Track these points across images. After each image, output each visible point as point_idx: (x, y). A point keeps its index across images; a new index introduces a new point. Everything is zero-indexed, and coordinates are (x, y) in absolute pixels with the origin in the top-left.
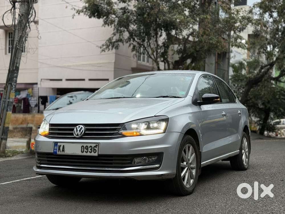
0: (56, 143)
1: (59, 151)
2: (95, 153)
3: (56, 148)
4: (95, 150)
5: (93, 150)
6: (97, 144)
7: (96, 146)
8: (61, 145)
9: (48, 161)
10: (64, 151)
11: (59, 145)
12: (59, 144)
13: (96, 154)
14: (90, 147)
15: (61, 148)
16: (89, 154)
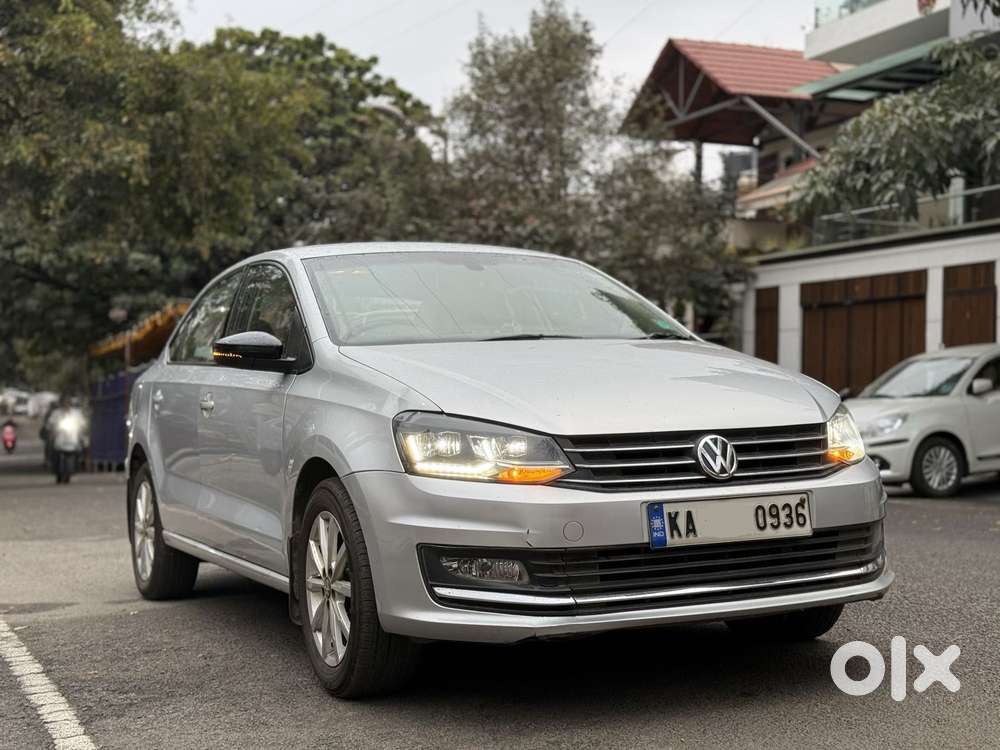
0: (655, 509)
1: (675, 533)
2: (802, 525)
3: (657, 523)
4: (802, 515)
5: (794, 515)
6: (805, 496)
7: (801, 504)
8: (677, 514)
9: (604, 578)
10: (695, 532)
11: (670, 514)
12: (667, 509)
13: (806, 531)
14: (784, 508)
15: (682, 522)
16: (783, 532)
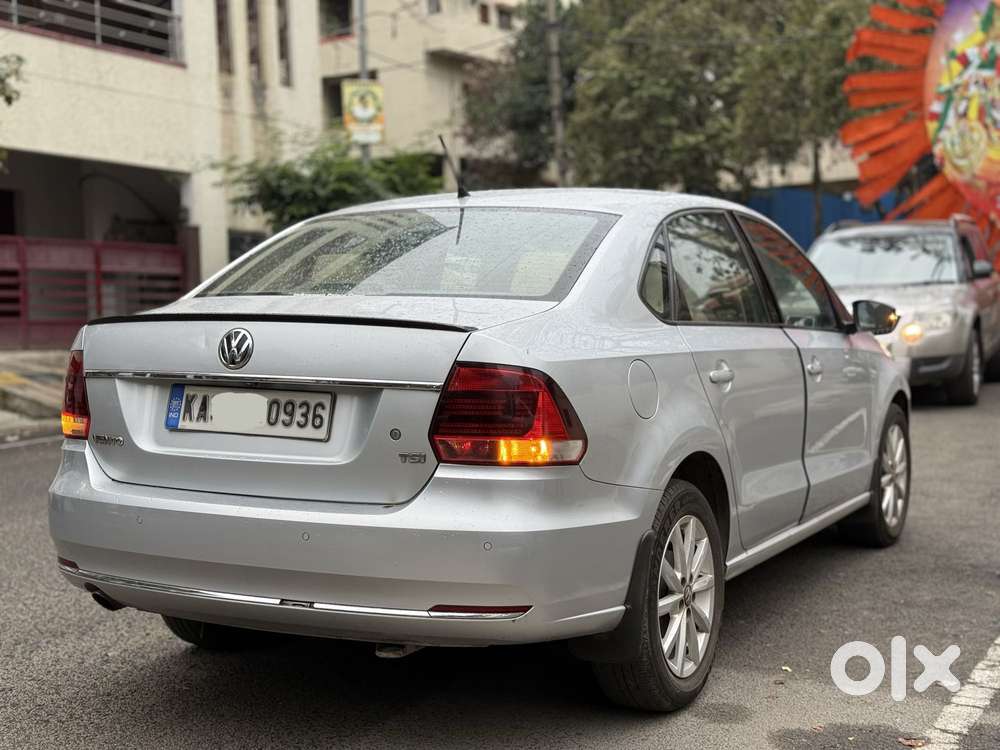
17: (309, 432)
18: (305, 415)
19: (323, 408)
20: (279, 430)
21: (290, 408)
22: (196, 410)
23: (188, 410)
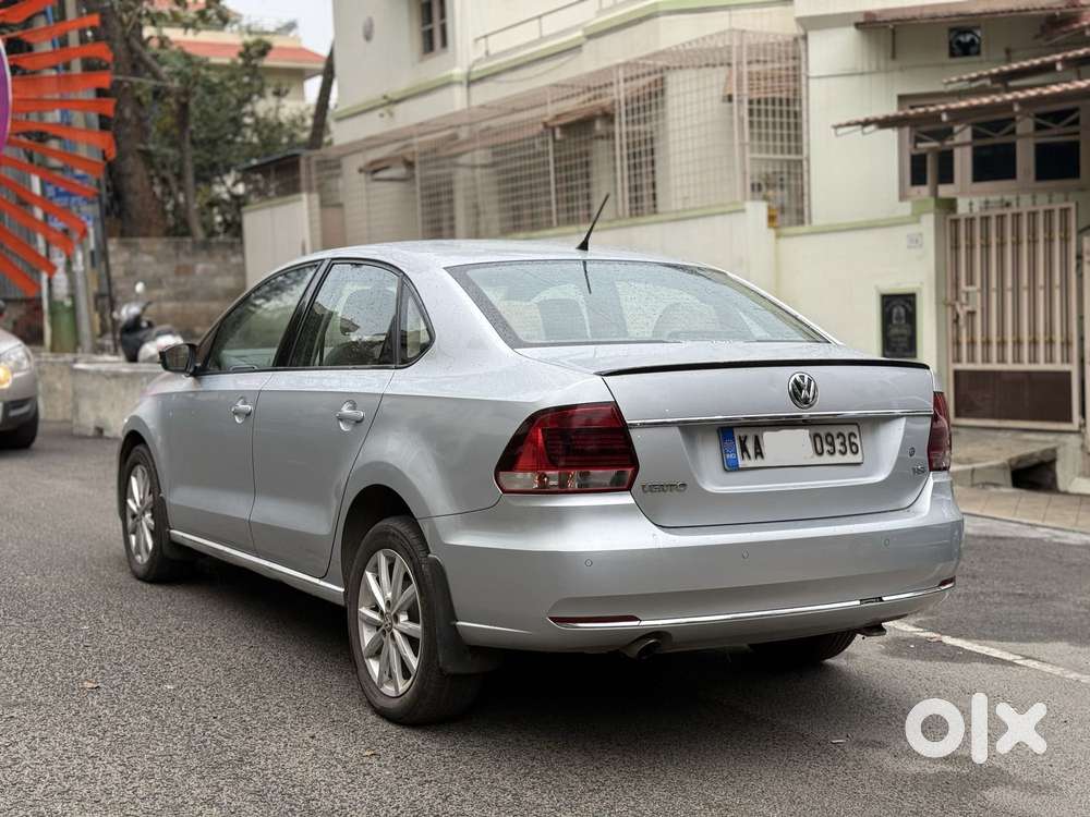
17: (849, 458)
18: (843, 444)
19: (855, 437)
20: (826, 459)
21: (829, 439)
22: (751, 451)
23: (744, 449)
